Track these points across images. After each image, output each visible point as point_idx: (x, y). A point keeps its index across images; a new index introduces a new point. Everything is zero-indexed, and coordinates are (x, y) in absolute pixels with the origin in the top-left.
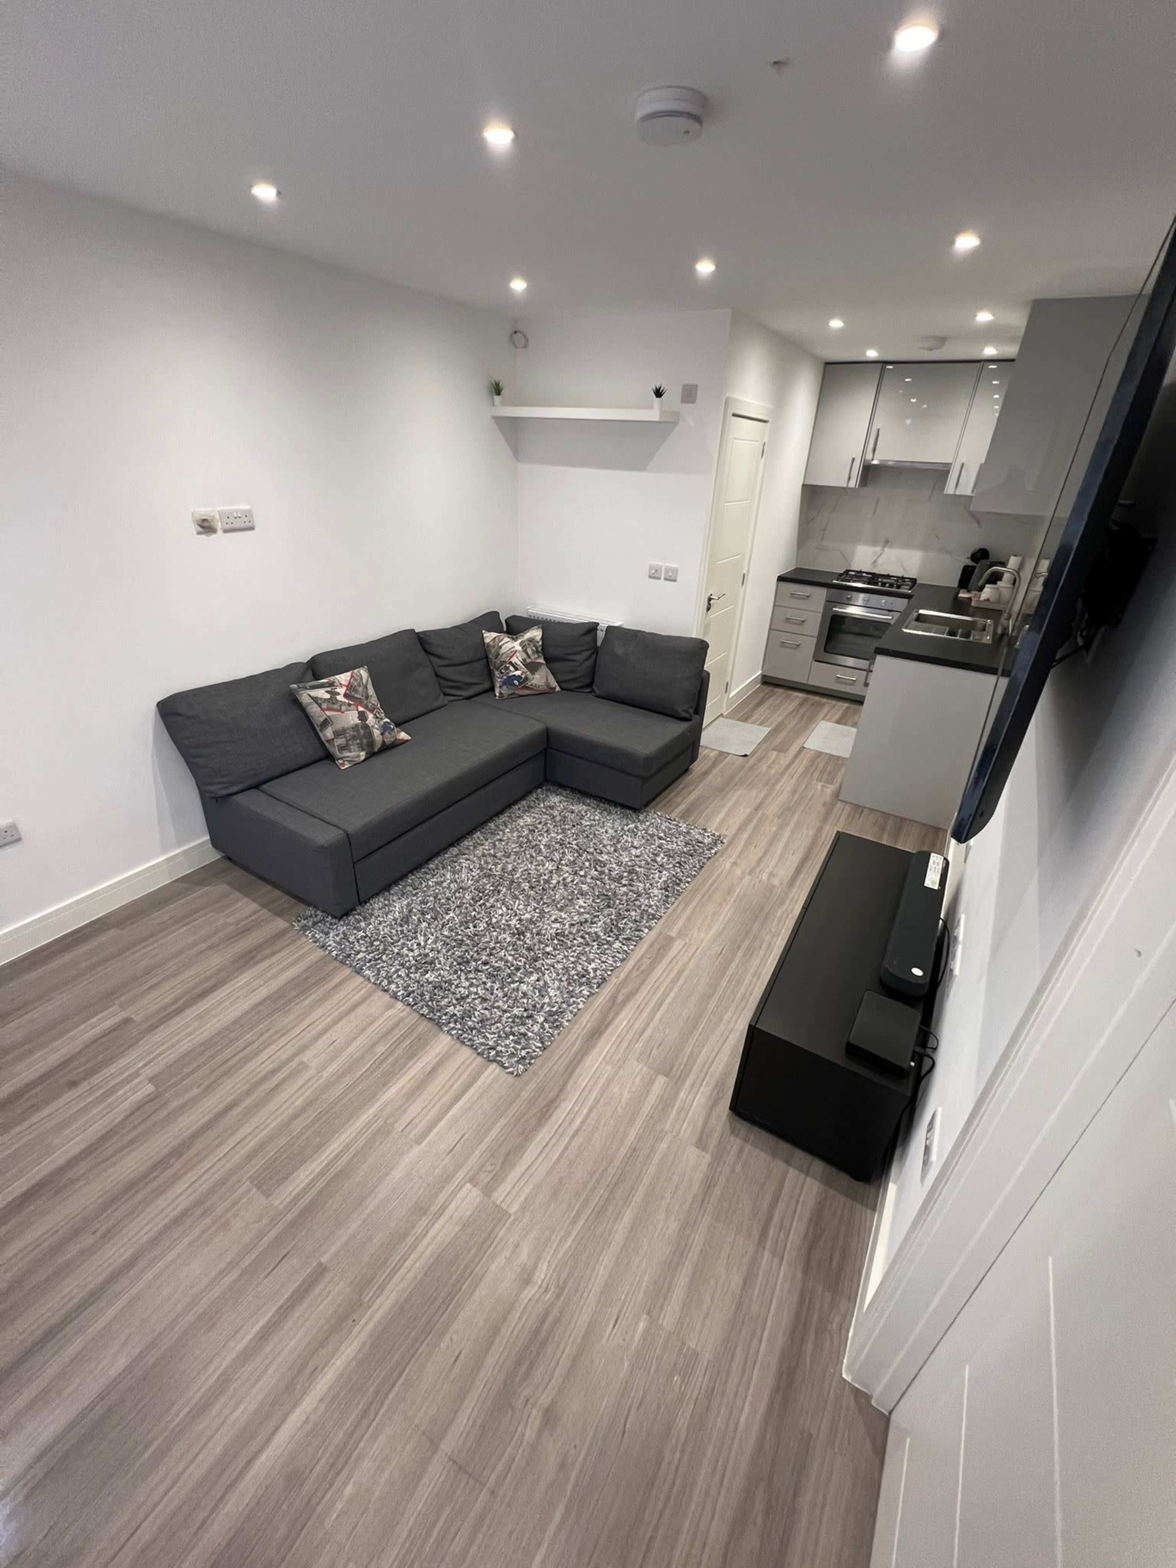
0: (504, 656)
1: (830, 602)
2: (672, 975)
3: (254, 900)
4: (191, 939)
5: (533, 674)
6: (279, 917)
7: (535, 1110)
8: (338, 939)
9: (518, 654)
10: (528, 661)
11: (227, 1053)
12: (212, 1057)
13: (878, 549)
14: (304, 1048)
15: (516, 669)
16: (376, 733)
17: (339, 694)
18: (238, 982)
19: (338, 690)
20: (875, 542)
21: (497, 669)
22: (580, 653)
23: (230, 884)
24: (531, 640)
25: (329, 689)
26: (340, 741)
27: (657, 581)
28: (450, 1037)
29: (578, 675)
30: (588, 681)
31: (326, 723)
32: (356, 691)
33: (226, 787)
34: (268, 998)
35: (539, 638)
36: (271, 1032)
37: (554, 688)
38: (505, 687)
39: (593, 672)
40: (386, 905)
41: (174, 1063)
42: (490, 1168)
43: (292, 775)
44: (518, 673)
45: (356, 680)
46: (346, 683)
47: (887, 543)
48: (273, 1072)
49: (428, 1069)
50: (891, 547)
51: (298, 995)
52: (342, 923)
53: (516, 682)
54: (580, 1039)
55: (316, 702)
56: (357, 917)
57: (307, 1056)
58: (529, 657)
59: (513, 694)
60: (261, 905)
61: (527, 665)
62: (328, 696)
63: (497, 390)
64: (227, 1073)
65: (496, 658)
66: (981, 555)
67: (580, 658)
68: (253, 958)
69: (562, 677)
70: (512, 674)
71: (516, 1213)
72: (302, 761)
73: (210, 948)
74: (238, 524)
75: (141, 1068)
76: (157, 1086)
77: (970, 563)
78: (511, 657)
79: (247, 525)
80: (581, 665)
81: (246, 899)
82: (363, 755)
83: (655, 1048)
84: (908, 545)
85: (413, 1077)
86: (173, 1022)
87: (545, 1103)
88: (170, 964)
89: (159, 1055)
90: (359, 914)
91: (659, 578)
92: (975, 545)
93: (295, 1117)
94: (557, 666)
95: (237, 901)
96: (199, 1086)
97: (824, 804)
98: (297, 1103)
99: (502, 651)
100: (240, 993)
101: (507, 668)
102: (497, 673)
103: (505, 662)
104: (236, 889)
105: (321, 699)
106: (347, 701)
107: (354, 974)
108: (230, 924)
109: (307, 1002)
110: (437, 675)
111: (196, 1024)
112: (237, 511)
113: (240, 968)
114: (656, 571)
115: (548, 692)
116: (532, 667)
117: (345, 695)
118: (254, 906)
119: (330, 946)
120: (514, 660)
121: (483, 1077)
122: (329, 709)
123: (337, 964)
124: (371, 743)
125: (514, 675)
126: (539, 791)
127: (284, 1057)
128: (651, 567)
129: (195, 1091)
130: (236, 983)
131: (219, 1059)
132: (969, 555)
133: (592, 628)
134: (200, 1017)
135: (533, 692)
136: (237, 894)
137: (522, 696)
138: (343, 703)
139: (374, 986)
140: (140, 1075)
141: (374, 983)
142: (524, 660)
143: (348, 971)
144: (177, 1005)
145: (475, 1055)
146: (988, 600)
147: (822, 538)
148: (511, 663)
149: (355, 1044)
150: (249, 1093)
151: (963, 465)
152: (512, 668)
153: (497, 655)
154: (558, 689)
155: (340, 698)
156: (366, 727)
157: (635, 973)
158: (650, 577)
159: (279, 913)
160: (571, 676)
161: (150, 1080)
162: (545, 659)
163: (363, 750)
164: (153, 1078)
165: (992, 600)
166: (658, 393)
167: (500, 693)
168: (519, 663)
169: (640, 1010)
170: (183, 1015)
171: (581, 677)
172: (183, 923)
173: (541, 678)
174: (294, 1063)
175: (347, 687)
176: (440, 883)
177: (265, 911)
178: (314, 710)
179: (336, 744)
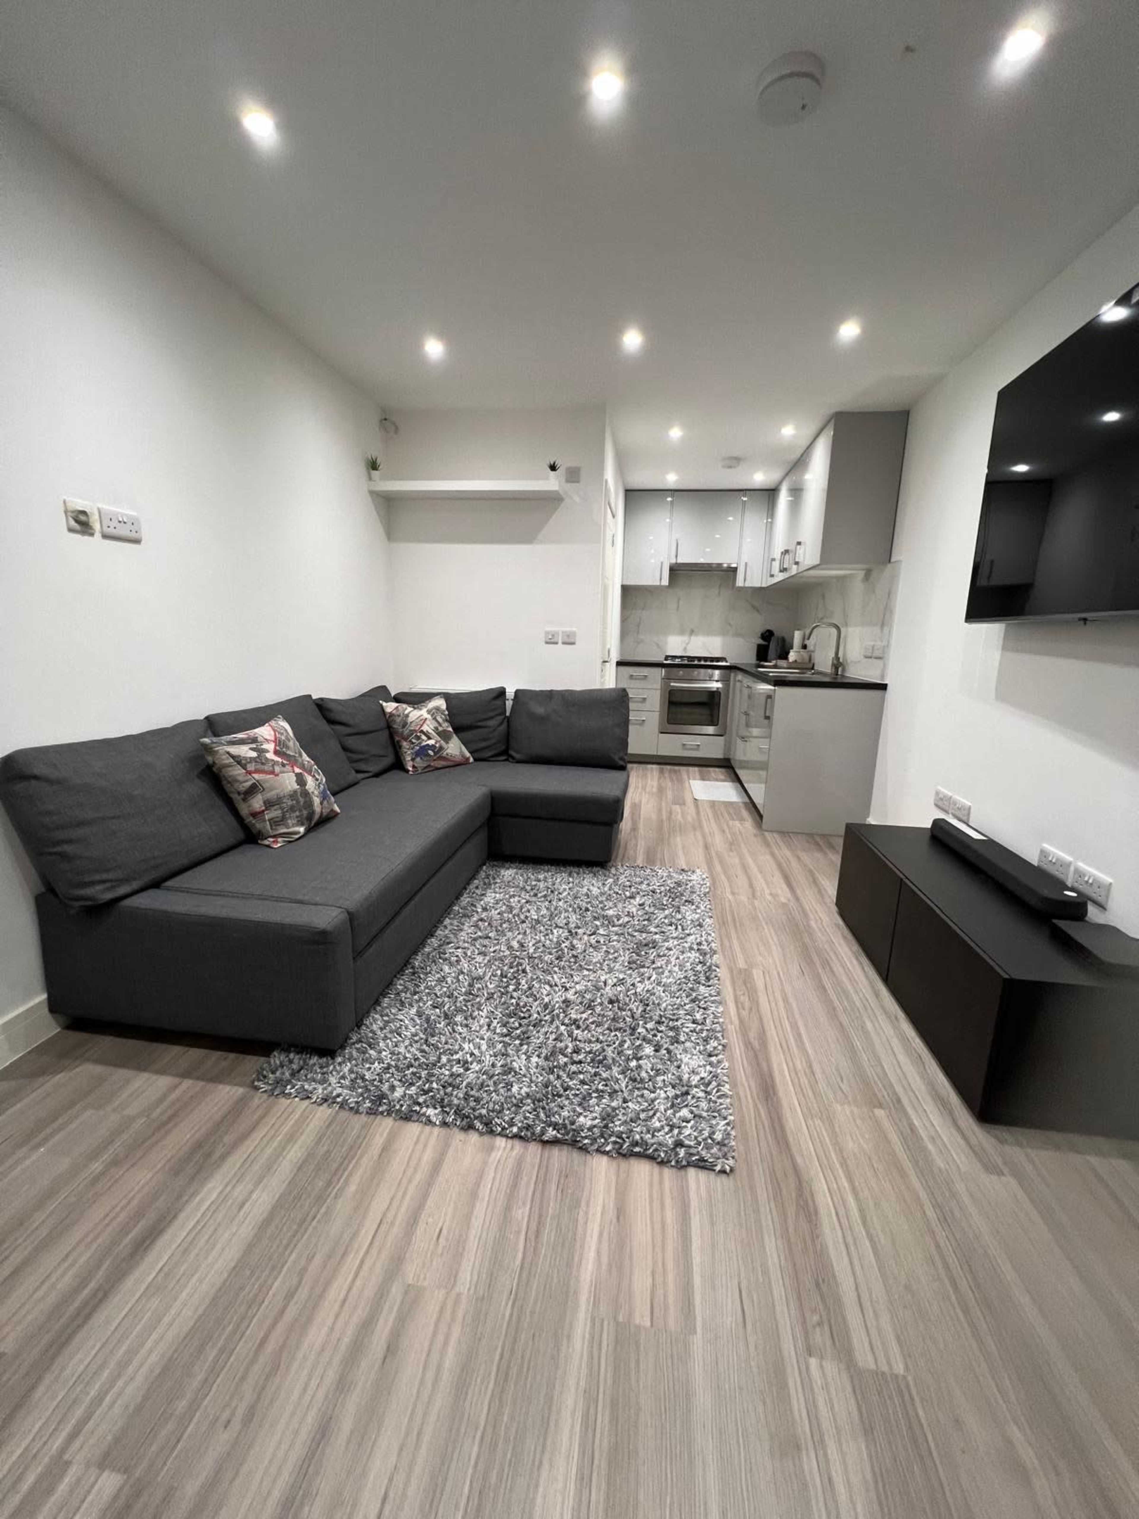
0: (413, 725)
1: (667, 679)
2: (781, 1003)
3: (162, 1072)
4: (65, 1163)
5: (447, 743)
6: (221, 1082)
7: (791, 1210)
8: (347, 1082)
9: (428, 722)
10: (440, 729)
11: (254, 1330)
12: (226, 1351)
13: (685, 638)
14: (397, 1262)
15: (429, 738)
16: (317, 801)
17: (268, 751)
18: (202, 1200)
19: (265, 746)
20: (682, 632)
21: (406, 739)
22: (492, 718)
23: (98, 1061)
24: (437, 709)
25: (254, 746)
26: (274, 813)
27: (555, 646)
28: (605, 1159)
29: (493, 741)
30: (503, 747)
31: (253, 789)
32: (288, 748)
33: (113, 887)
34: (278, 1206)
35: (444, 707)
36: (318, 1260)
37: (468, 759)
38: (418, 759)
39: (508, 737)
40: (388, 1022)
41: (146, 1398)
42: (816, 1318)
43: (207, 865)
44: (431, 742)
45: (282, 734)
46: (273, 738)
47: (692, 632)
48: (367, 1325)
49: (611, 1214)
50: (697, 635)
51: (329, 1183)
52: (339, 1059)
53: (431, 752)
54: (757, 1102)
55: (239, 763)
56: (358, 1046)
57: (411, 1272)
58: (440, 725)
59: (429, 766)
60: (177, 1075)
61: (439, 734)
62: (254, 754)
63: (373, 465)
64: (275, 1367)
65: (404, 726)
66: (767, 635)
67: (492, 723)
68: (209, 1155)
69: (475, 747)
70: (424, 744)
71: (907, 1368)
72: (217, 846)
73: (115, 1163)
74: (123, 531)
75: (63, 1450)
76: (126, 1470)
77: (761, 642)
78: (422, 726)
79: (133, 535)
80: (494, 730)
81: (146, 1075)
82: (302, 830)
83: (841, 1085)
84: (709, 633)
85: (601, 1234)
86: (99, 1318)
87: (794, 1195)
88: (39, 1217)
89: (99, 1399)
90: (360, 1041)
91: (556, 643)
92: (760, 629)
93: (461, 1388)
94: (469, 735)
95: (128, 1081)
96: (227, 1425)
97: (755, 835)
98: (447, 1364)
99: (410, 720)
100: (220, 1216)
101: (418, 738)
102: (405, 744)
103: (415, 731)
104: (116, 1065)
105: (245, 758)
106: (280, 760)
107: (401, 1122)
108: (132, 1119)
109: (352, 1188)
110: (345, 749)
111: (154, 1303)
112: (122, 515)
113: (193, 1179)
114: (553, 635)
115: (462, 763)
116: (444, 736)
117: (276, 752)
118: (164, 1082)
119: (338, 1096)
120: (425, 728)
121: (693, 1195)
122: (257, 771)
123: (364, 1118)
124: (312, 813)
125: (428, 745)
126: (484, 868)
127: (369, 1292)
128: (547, 633)
129: (224, 1438)
130: (200, 1204)
131: (243, 1348)
132: (759, 635)
133: (501, 693)
134: (154, 1289)
135: (449, 763)
136: (122, 1073)
137: (437, 769)
138: (275, 763)
139: (444, 1131)
140: (68, 1464)
141: (444, 1124)
142: (436, 728)
143: (388, 1123)
144: (92, 1285)
145: (656, 1169)
146: (796, 661)
147: (638, 633)
148: (422, 732)
149: (477, 1223)
150: (342, 1386)
151: (746, 564)
152: (424, 737)
153: (405, 724)
154: (471, 760)
155: (270, 756)
156: (306, 794)
157: (745, 1013)
158: (547, 643)
159: (217, 1078)
160: (484, 744)
161: (104, 1462)
162: (453, 729)
163: (302, 825)
164: (107, 1455)
165: (799, 661)
166: (553, 468)
167: (414, 767)
168: (430, 731)
169: (786, 1049)
170: (115, 1300)
171: (495, 744)
172: (36, 1140)
173: (455, 748)
174: (396, 1291)
175: (275, 741)
176: (441, 981)
177: (187, 1083)
178: (236, 773)
179: (267, 817)
